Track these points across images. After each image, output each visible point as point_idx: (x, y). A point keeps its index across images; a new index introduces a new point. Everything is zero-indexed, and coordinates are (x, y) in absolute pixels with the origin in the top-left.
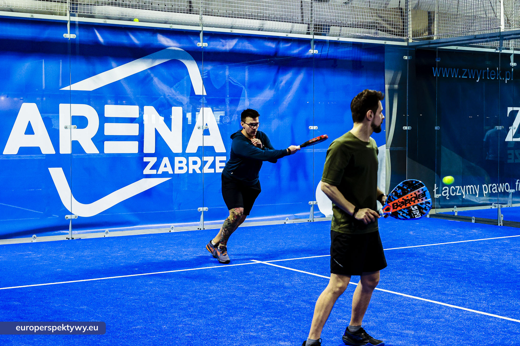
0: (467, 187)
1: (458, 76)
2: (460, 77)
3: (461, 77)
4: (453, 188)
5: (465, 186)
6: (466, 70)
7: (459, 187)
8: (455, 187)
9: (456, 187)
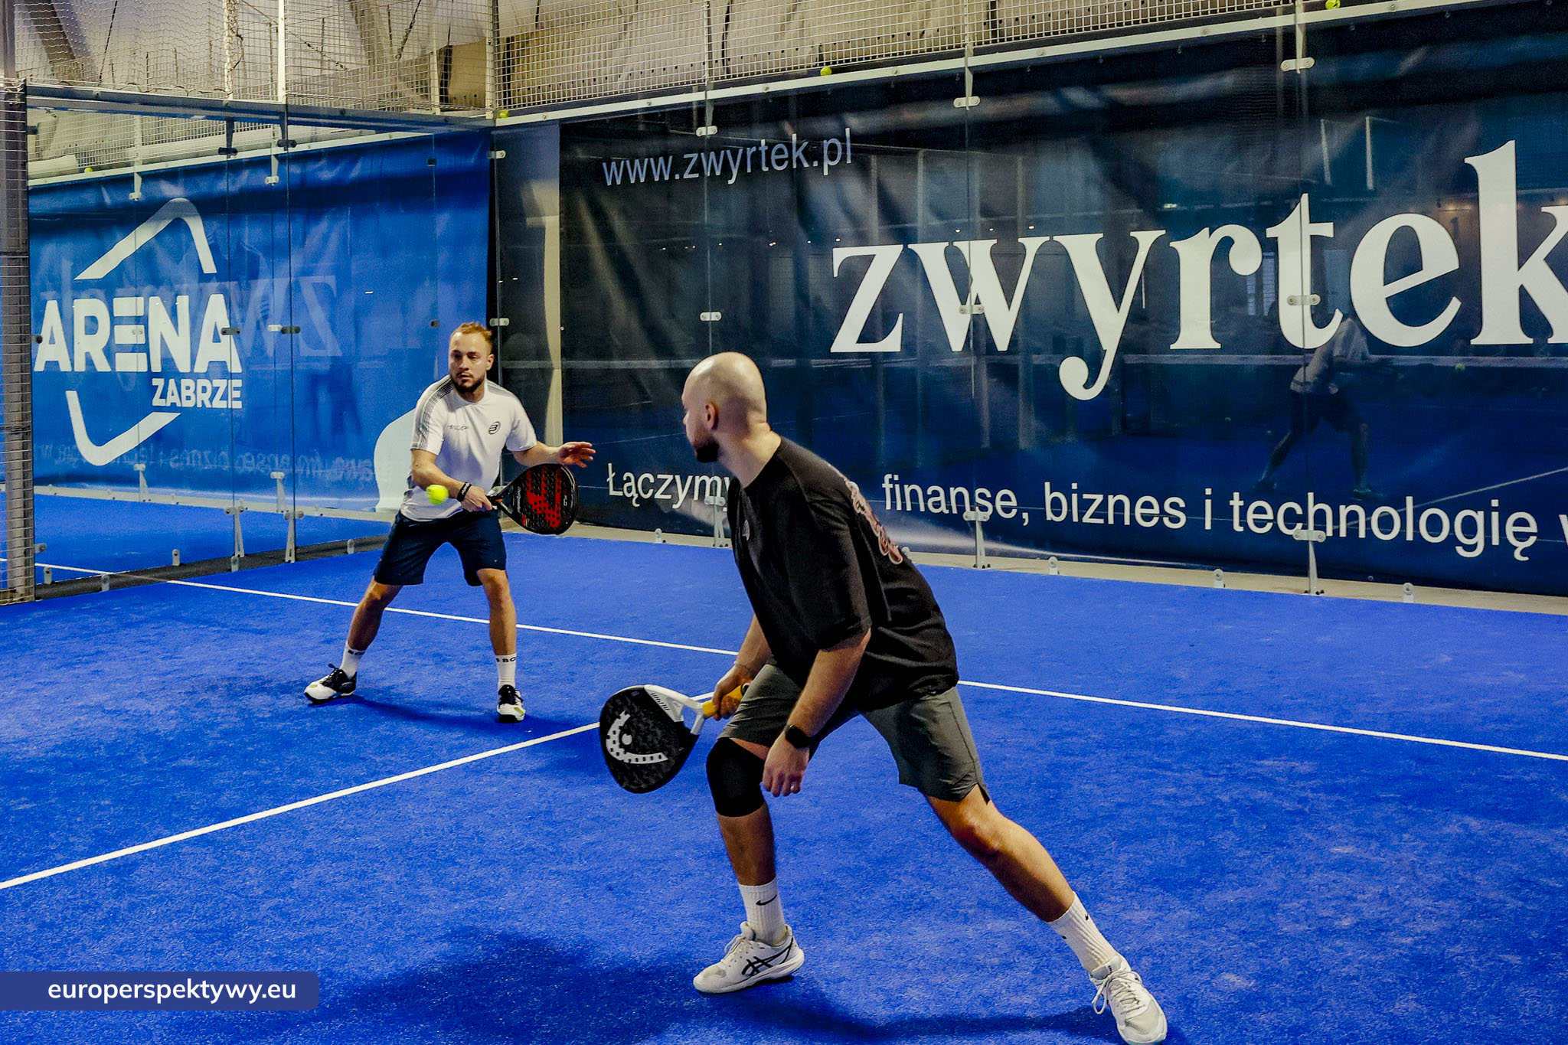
0: (698, 480)
1: (672, 175)
2: (677, 177)
3: (681, 177)
4: (647, 479)
5: (690, 478)
6: (695, 156)
7: (670, 478)
8: (655, 477)
9: (660, 476)
